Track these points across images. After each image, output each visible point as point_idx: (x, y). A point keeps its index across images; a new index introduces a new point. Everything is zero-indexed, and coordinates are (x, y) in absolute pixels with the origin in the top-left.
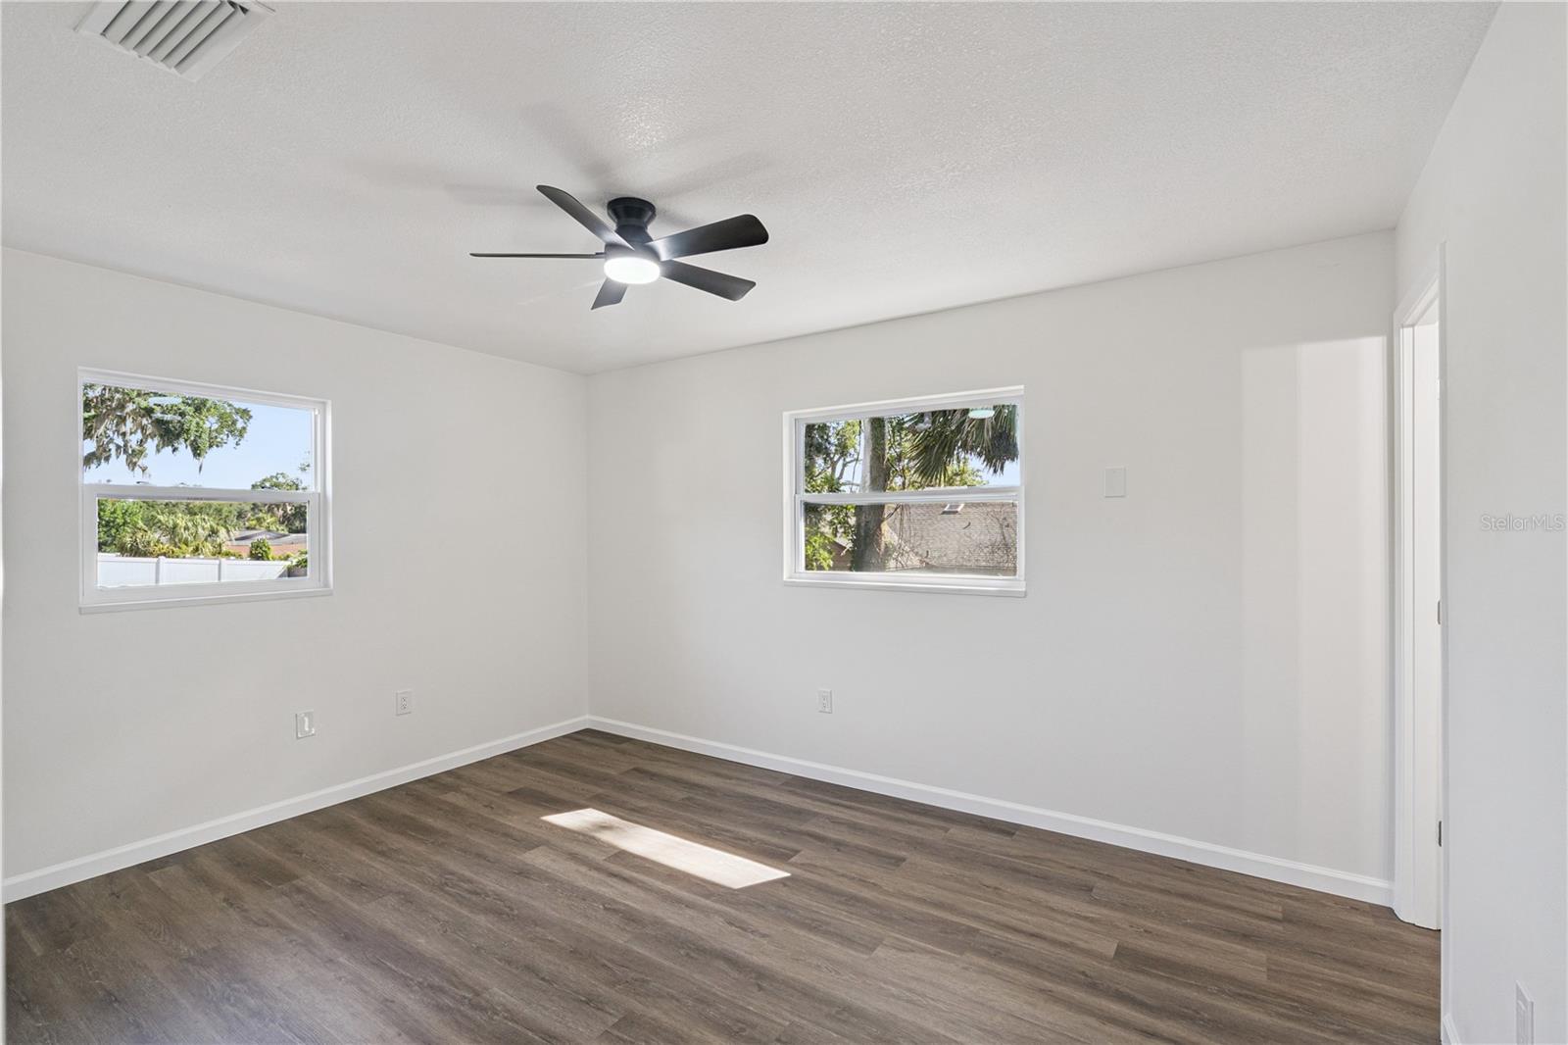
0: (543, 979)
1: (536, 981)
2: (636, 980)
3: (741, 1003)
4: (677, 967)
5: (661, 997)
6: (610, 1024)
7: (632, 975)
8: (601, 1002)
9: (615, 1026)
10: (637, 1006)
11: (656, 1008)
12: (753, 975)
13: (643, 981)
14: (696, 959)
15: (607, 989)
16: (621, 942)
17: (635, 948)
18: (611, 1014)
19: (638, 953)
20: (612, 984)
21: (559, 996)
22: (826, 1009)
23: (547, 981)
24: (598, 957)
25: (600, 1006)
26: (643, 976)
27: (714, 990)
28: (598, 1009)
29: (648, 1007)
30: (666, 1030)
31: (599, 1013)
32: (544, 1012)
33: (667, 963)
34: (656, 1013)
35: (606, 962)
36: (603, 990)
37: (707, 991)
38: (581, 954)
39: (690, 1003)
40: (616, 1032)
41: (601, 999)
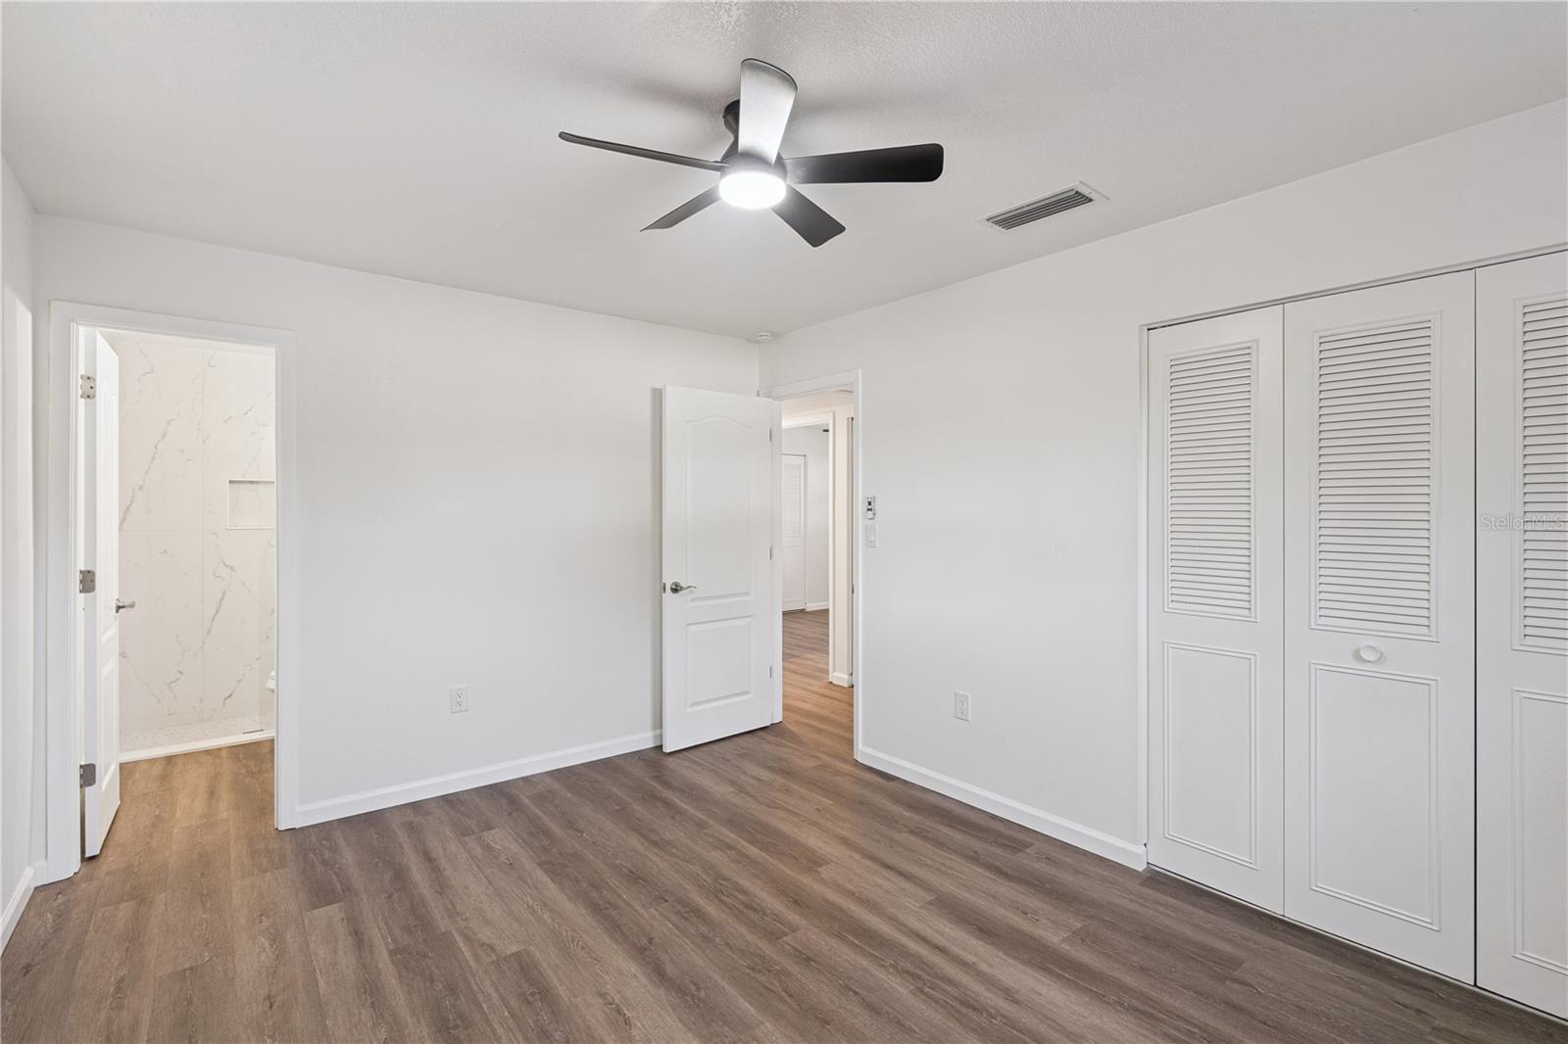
0: (856, 993)
1: (863, 992)
2: (760, 971)
3: (676, 931)
4: (716, 976)
5: (741, 951)
6: (789, 937)
7: (762, 979)
8: (797, 956)
9: (786, 934)
10: (764, 947)
11: (747, 941)
12: (647, 953)
13: (753, 969)
14: (692, 982)
15: (789, 968)
16: (768, 1024)
17: (752, 1011)
18: (788, 944)
19: (751, 1004)
20: (784, 972)
21: (836, 970)
22: (614, 913)
23: (850, 989)
24: (798, 1008)
25: (797, 953)
26: (753, 975)
27: (692, 946)
28: (799, 951)
29: (756, 945)
30: (746, 924)
31: (800, 948)
32: (849, 959)
33: (724, 984)
34: (750, 937)
35: (788, 999)
36: (794, 969)
37: (699, 947)
38: (817, 1018)
39: (717, 940)
40: (786, 930)
41: (796, 959)
